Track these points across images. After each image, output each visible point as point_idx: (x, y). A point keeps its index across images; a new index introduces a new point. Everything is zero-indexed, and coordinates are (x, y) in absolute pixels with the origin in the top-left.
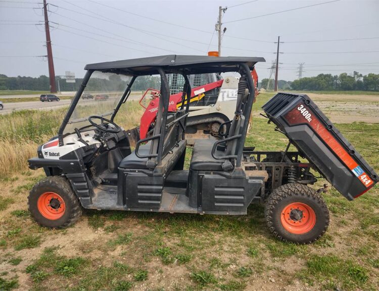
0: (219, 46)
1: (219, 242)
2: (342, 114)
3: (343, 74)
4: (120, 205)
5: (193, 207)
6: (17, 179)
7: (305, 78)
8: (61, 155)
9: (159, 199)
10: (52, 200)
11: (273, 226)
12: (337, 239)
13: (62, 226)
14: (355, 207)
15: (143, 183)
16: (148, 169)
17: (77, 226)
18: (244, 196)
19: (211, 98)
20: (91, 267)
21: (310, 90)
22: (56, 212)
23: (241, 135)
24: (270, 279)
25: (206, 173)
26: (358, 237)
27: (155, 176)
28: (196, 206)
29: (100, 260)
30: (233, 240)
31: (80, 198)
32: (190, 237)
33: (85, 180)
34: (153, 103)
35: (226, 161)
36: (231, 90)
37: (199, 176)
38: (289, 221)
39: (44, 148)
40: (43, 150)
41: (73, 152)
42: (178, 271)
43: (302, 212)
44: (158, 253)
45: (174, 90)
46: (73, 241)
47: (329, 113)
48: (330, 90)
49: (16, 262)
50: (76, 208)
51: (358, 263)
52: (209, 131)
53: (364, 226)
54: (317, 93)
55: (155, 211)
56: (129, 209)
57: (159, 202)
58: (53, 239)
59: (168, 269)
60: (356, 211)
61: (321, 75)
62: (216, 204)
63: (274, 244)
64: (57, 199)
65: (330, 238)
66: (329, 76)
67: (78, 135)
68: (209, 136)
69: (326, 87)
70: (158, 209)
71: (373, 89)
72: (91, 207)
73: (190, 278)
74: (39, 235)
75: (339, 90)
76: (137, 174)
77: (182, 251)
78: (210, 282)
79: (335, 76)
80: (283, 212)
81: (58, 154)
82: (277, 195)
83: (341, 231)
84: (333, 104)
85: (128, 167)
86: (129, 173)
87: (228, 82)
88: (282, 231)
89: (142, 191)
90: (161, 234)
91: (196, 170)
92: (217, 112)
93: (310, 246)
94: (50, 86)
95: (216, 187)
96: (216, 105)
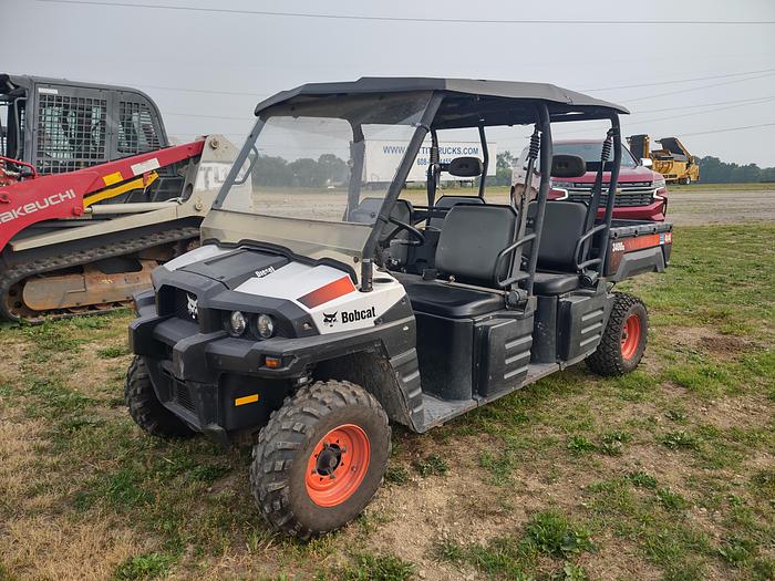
8: (379, 313)
15: (512, 337)
16: (505, 308)
18: (602, 321)
27: (526, 318)
31: (411, 413)
34: (4, 197)
36: (221, 167)
37: (559, 304)
39: (308, 306)
41: (405, 298)
56: (486, 401)
57: (527, 368)
62: (581, 345)
70: (523, 381)
81: (371, 313)
87: (215, 147)
89: (510, 354)
91: (555, 294)
92: (196, 214)
96: (193, 200)
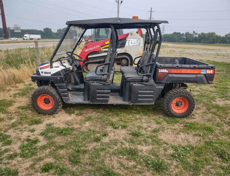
0: (118, 12)
1: (140, 118)
2: (189, 55)
3: (187, 32)
4: (86, 101)
5: (126, 101)
6: (10, 90)
7: (166, 34)
8: (52, 73)
9: (108, 97)
10: (45, 99)
11: (167, 109)
12: (197, 115)
13: (52, 113)
14: (203, 101)
15: (100, 89)
16: (102, 81)
17: (60, 113)
18: (153, 95)
19: (121, 43)
20: (76, 132)
21: (168, 42)
22: (47, 106)
23: (153, 63)
24: (169, 133)
25: (134, 83)
26: (207, 114)
27: (107, 85)
28: (128, 100)
29: (80, 128)
30: (146, 117)
31: (63, 98)
32: (124, 117)
33: (66, 87)
34: (86, 46)
35: (145, 76)
36: (133, 40)
37: (130, 85)
38: (175, 107)
39: (40, 69)
40: (40, 71)
41: (59, 71)
42: (123, 132)
43: (182, 102)
44: (109, 124)
45: (97, 38)
46: (60, 121)
47: (182, 54)
48: (180, 42)
49: (33, 131)
50: (60, 104)
51: (208, 125)
52: (120, 63)
53: (209, 110)
54: (173, 44)
55: (106, 104)
56: (91, 103)
57: (108, 99)
58: (49, 120)
59: (117, 131)
60: (204, 103)
61: (175, 33)
62: (139, 99)
63: (167, 118)
64: (48, 99)
65: (193, 115)
66: (179, 33)
67: (61, 62)
68: (120, 66)
69: (178, 40)
70: (108, 102)
71: (203, 42)
72: (69, 102)
73: (130, 134)
74: (39, 118)
75: (185, 42)
76: (95, 84)
77: (122, 123)
78: (141, 135)
79: (182, 34)
80: (173, 103)
81: (50, 73)
82: (170, 93)
83: (198, 112)
84: (183, 50)
85: (91, 80)
86: (91, 83)
87: (131, 34)
88: (172, 112)
89: (99, 93)
90: (108, 116)
91: (129, 82)
92: (125, 52)
93: (185, 119)
94: (4, 34)
95: (139, 90)
96: (125, 48)
